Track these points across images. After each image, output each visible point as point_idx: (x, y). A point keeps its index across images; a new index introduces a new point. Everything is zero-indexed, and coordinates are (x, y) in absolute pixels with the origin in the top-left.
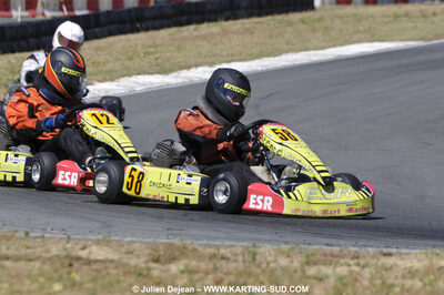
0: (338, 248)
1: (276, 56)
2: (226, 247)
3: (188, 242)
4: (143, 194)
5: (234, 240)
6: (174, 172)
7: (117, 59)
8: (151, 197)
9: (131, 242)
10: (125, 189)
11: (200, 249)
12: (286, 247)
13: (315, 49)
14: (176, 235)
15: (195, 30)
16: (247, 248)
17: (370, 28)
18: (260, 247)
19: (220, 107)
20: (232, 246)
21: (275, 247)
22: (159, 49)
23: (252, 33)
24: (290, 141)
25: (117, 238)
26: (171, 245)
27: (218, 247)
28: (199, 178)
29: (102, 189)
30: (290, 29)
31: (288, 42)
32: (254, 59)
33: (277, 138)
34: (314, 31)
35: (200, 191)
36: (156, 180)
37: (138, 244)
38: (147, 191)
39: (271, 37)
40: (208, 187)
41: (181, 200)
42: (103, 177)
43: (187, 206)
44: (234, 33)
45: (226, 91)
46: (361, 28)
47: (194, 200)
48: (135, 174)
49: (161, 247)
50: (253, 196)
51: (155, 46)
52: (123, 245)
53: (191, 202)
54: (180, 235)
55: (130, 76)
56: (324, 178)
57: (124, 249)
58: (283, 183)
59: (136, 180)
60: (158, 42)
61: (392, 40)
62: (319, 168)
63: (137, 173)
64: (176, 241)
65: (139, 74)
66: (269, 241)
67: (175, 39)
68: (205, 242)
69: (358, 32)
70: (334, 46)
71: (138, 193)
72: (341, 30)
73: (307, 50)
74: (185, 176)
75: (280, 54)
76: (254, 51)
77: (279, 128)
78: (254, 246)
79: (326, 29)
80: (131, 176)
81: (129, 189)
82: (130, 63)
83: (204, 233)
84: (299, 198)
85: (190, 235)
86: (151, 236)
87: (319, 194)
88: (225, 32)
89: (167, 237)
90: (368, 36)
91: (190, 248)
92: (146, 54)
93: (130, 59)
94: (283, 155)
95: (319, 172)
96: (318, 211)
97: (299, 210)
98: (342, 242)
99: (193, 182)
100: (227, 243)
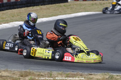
0: (76, 73)
1: (56, 16)
2: (43, 72)
3: (31, 71)
4: (36, 56)
5: (45, 70)
6: (45, 50)
7: (9, 17)
8: (38, 57)
9: (14, 71)
10: (31, 54)
11: (35, 73)
12: (60, 72)
13: (68, 14)
14: (27, 69)
15: (32, 8)
16: (49, 72)
17: (85, 8)
18: (53, 72)
19: (59, 30)
20: (44, 72)
21: (57, 72)
22: (22, 14)
23: (49, 9)
24: (78, 41)
25: (10, 70)
26: (26, 71)
27: (40, 72)
28: (52, 51)
29: (25, 54)
30: (60, 8)
31: (60, 12)
32: (50, 17)
33: (74, 40)
34: (68, 8)
35: (52, 55)
36: (40, 52)
37: (16, 71)
38: (37, 55)
39: (55, 10)
40: (54, 54)
41: (46, 58)
42: (25, 51)
43: (48, 59)
44: (44, 9)
45: (60, 26)
46: (82, 8)
47: (50, 58)
48: (34, 50)
49: (23, 72)
50: (66, 57)
51: (20, 13)
52: (12, 72)
53: (49, 58)
54: (28, 69)
55: (13, 22)
56: (87, 52)
57: (12, 73)
58: (75, 53)
59: (34, 52)
60: (21, 12)
61: (91, 11)
62: (85, 49)
63: (35, 49)
64: (28, 70)
65: (15, 21)
66: (55, 71)
67: (26, 11)
68: (36, 71)
69: (82, 9)
70: (74, 13)
71: (35, 55)
72: (76, 8)
73: (66, 14)
74: (48, 51)
75: (58, 16)
76: (50, 14)
77: (75, 37)
78: (51, 72)
79: (72, 8)
80: (33, 50)
81: (32, 54)
82: (13, 18)
83: (36, 68)
84: (79, 57)
85: (32, 69)
86: (20, 69)
87: (85, 56)
88: (41, 9)
89: (25, 69)
90: (84, 10)
91: (32, 72)
92: (18, 15)
93: (13, 17)
94: (76, 45)
95: (86, 50)
96: (85, 61)
97: (79, 61)
98: (77, 71)
99: (50, 52)
100: (43, 71)
